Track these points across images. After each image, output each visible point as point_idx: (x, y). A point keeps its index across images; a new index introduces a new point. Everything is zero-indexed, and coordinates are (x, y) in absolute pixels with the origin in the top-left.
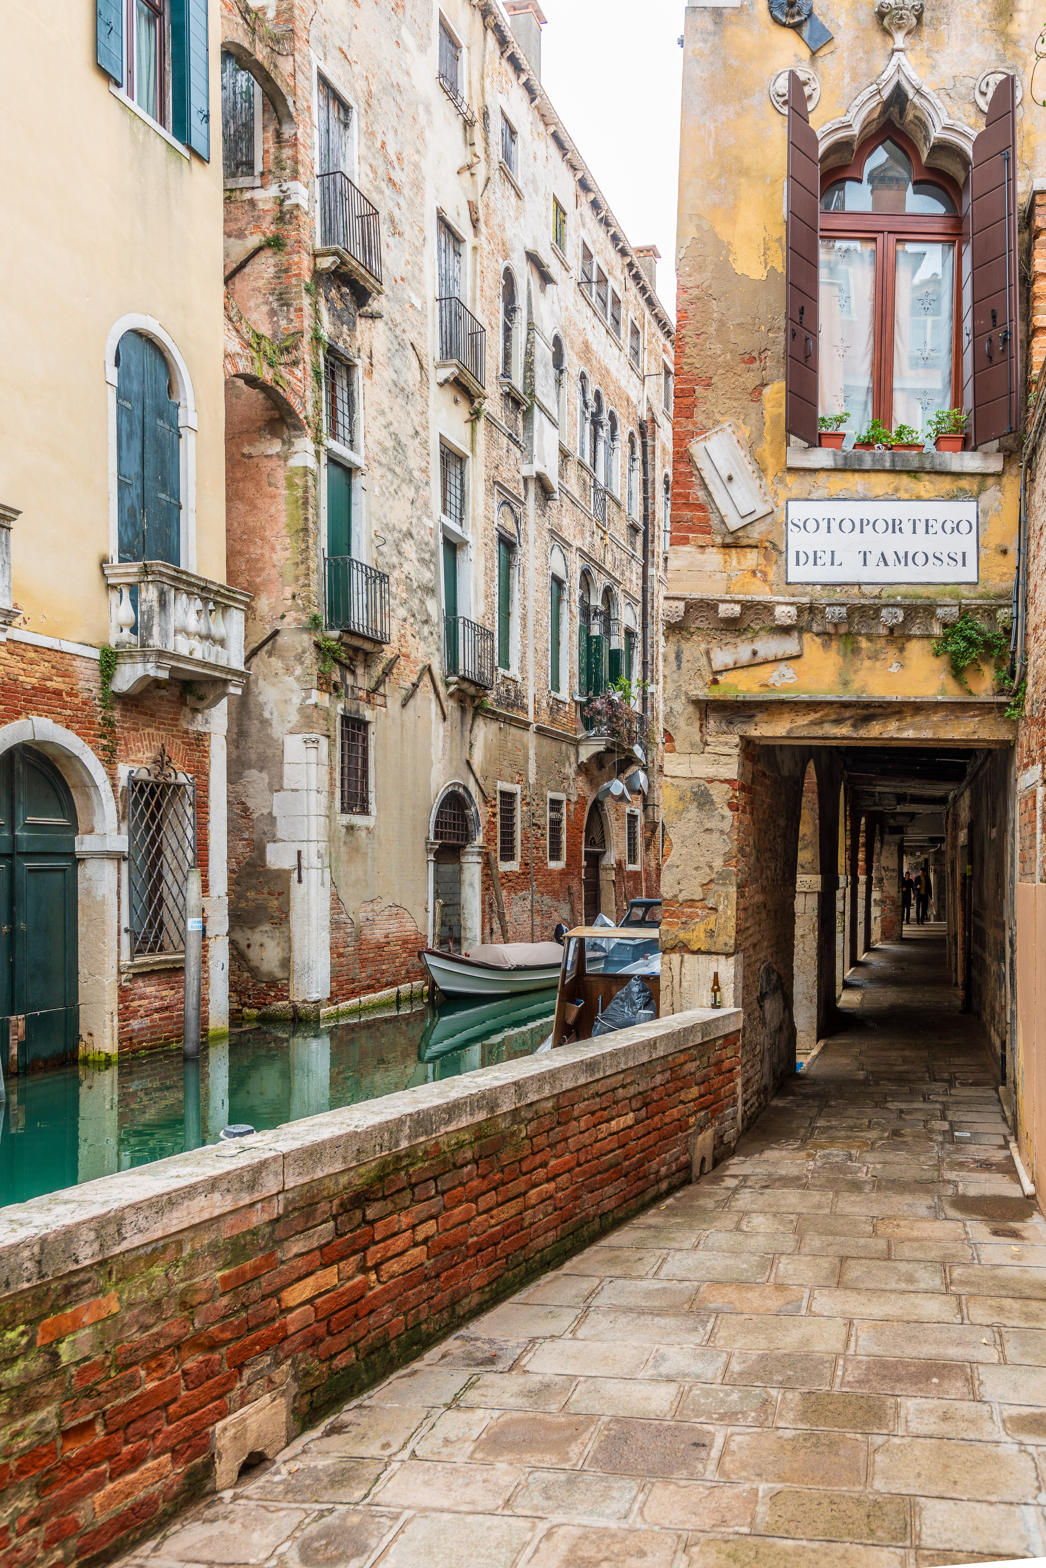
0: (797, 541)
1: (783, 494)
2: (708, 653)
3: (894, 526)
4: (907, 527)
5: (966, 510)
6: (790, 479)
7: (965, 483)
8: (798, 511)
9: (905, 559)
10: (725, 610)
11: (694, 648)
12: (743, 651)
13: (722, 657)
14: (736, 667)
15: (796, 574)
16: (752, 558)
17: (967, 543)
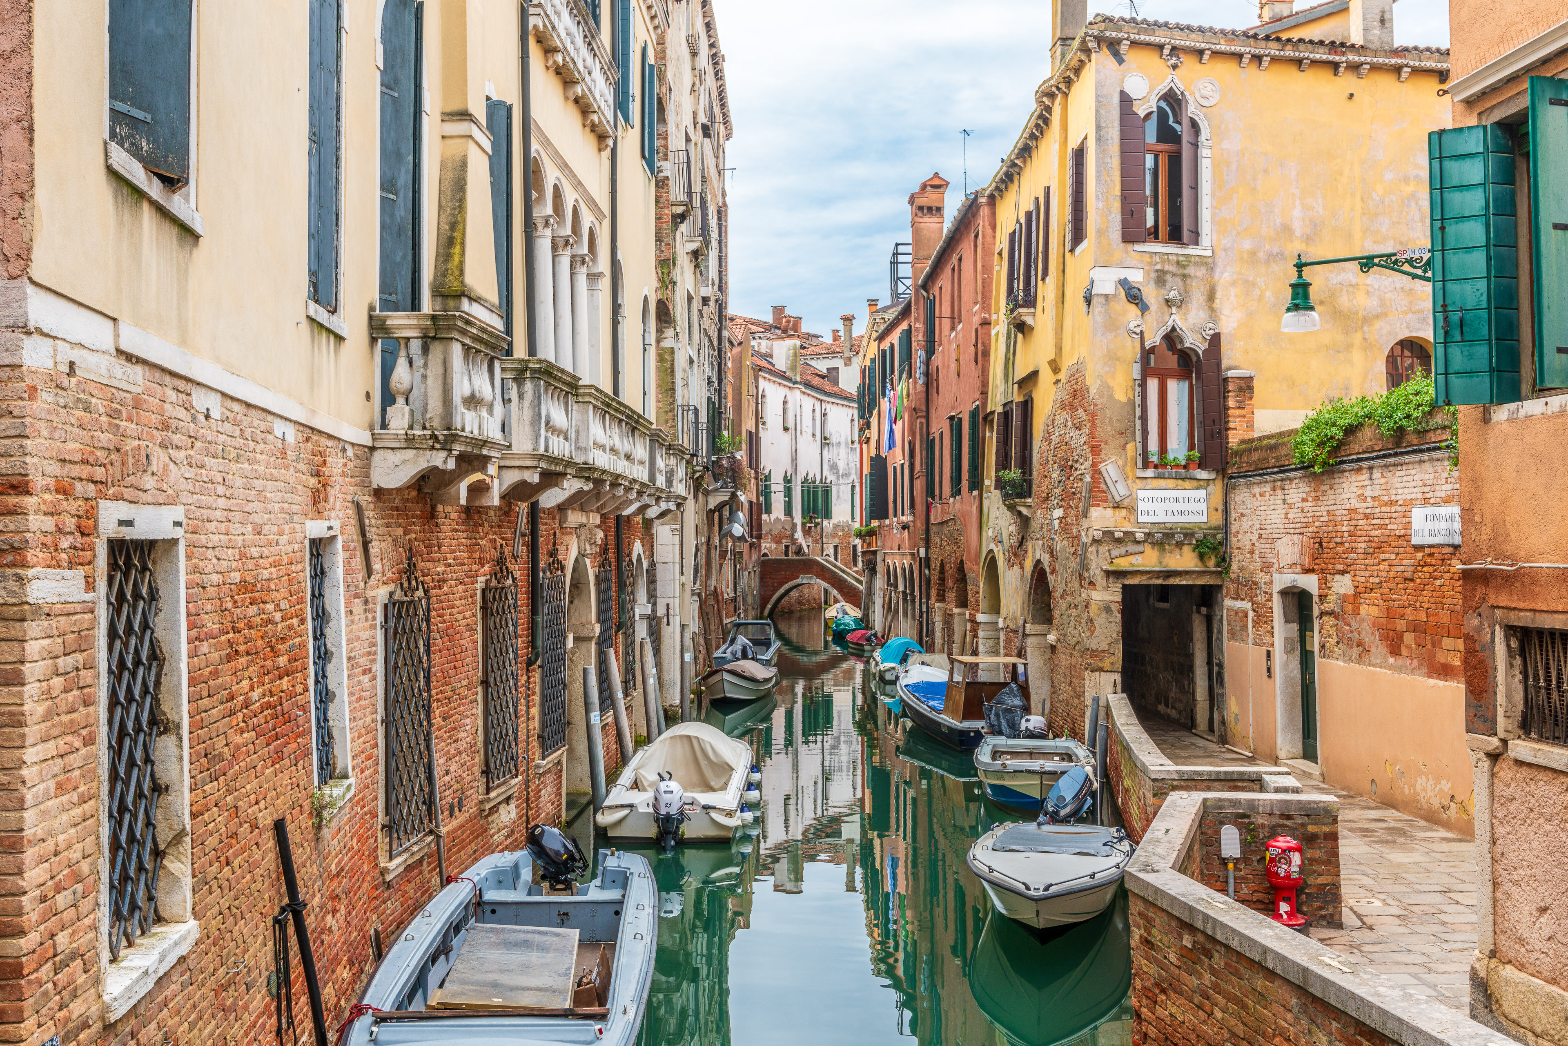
0: (1141, 506)
1: (1135, 487)
2: (1109, 551)
3: (1176, 500)
4: (1181, 500)
5: (1202, 494)
6: (1138, 481)
7: (1202, 483)
8: (1141, 494)
9: (1181, 513)
10: (1117, 535)
11: (1104, 549)
12: (1123, 550)
13: (1115, 553)
14: (1120, 556)
15: (1141, 519)
16: (1124, 512)
17: (1203, 506)
